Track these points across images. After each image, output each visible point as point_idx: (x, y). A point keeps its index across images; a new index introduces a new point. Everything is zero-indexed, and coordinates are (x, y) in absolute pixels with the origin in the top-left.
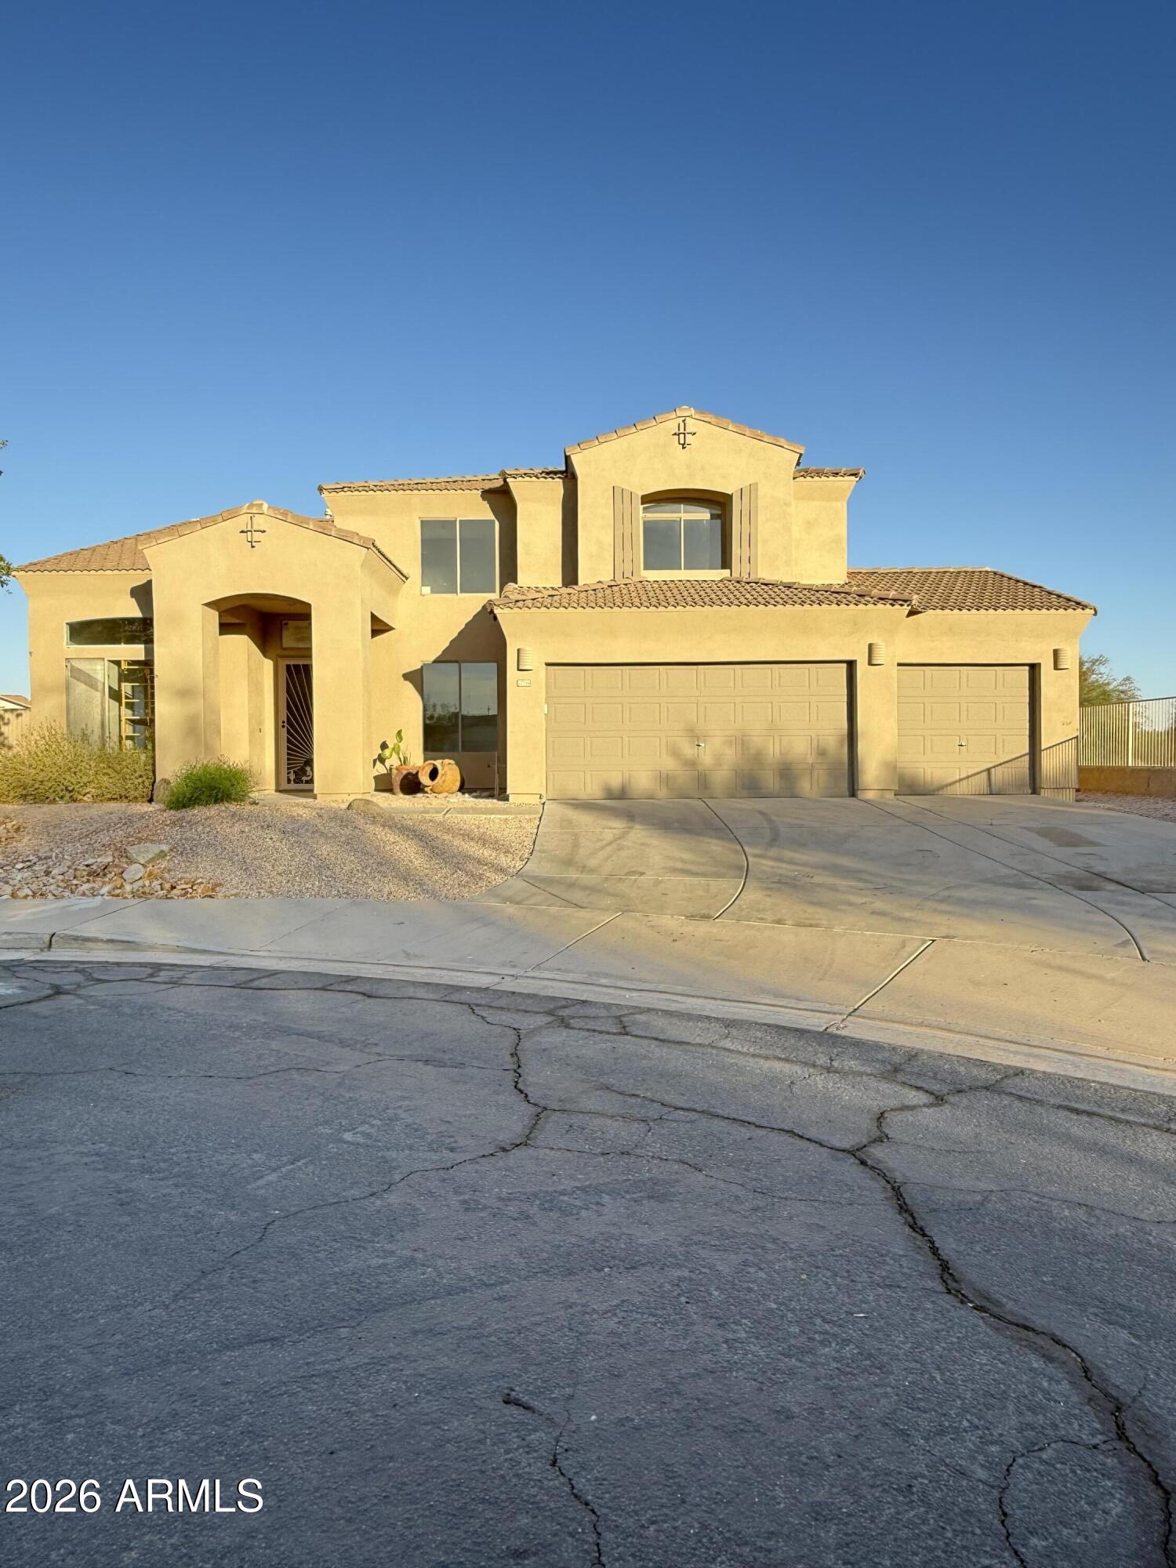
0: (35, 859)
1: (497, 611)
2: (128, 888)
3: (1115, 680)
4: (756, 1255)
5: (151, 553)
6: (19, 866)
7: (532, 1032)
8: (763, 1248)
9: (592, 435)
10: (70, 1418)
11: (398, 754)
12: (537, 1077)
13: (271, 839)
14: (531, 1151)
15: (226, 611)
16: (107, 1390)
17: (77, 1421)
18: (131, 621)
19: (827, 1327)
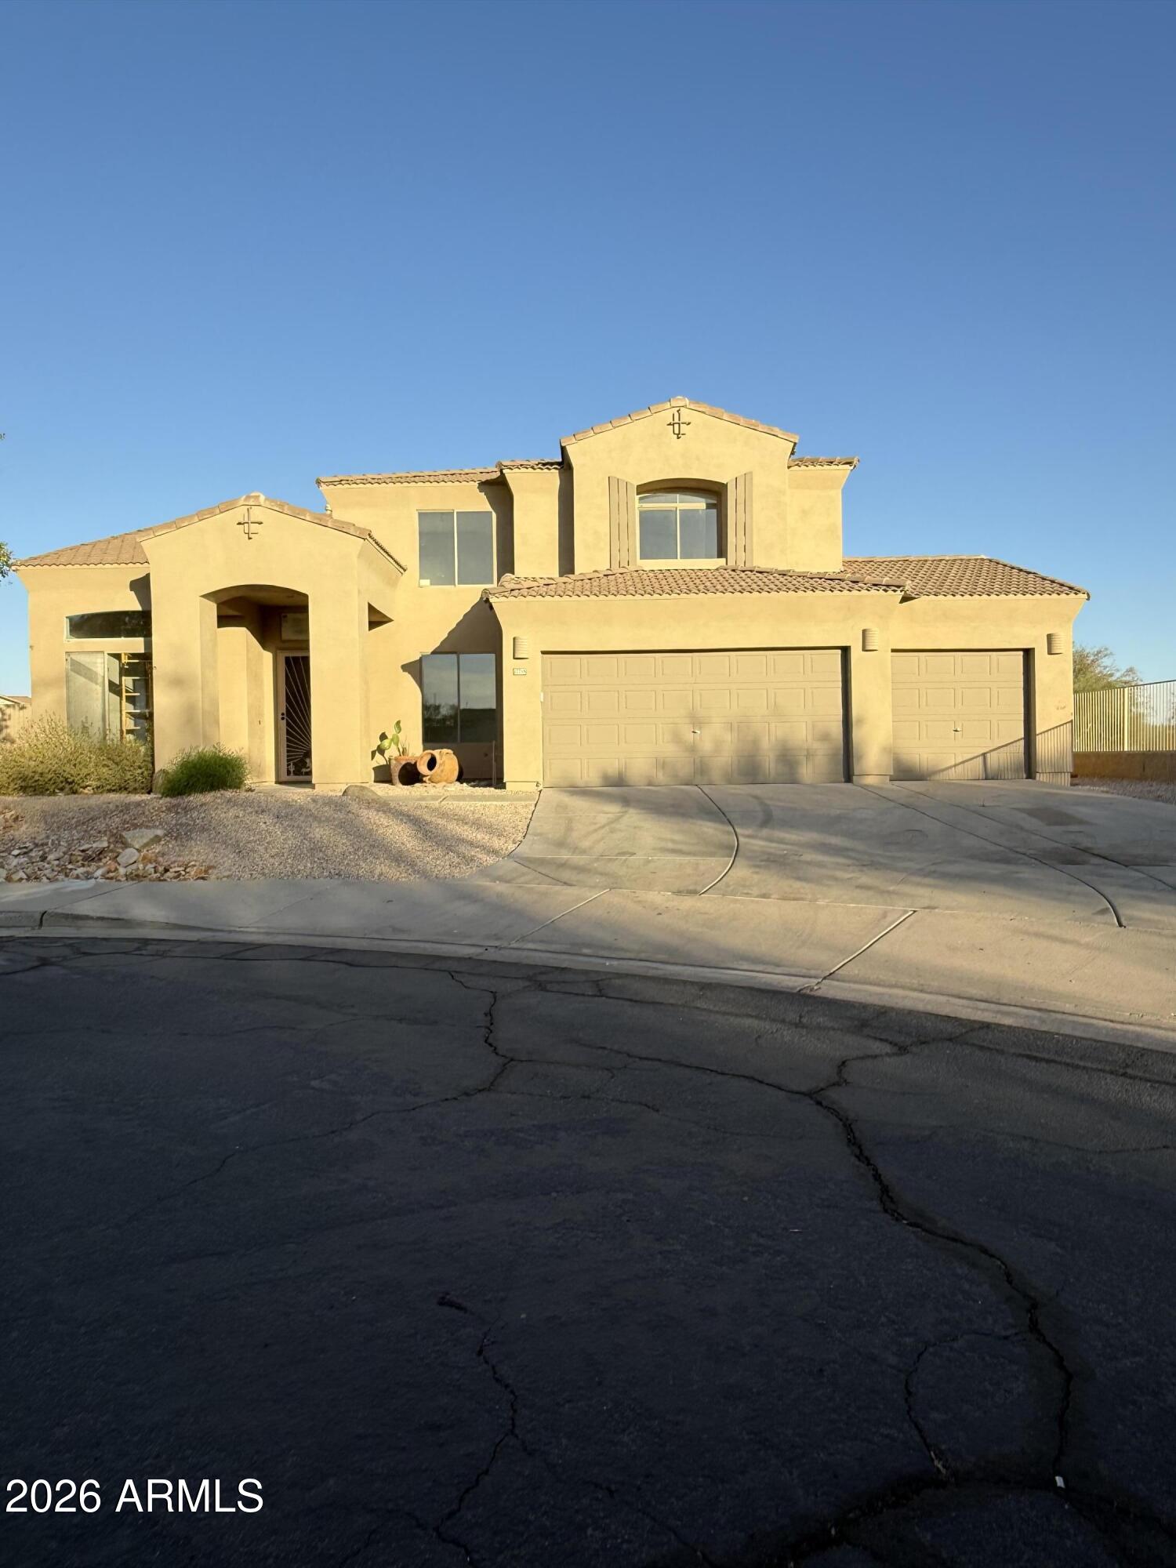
0: (31, 846)
1: (493, 601)
2: (122, 871)
3: (1118, 670)
4: (702, 1181)
5: (151, 546)
6: (16, 852)
7: (509, 995)
8: (709, 1175)
11: (397, 744)
12: (507, 1033)
13: (265, 823)
14: (493, 1096)
15: (222, 603)
18: (133, 614)
19: (761, 1241)
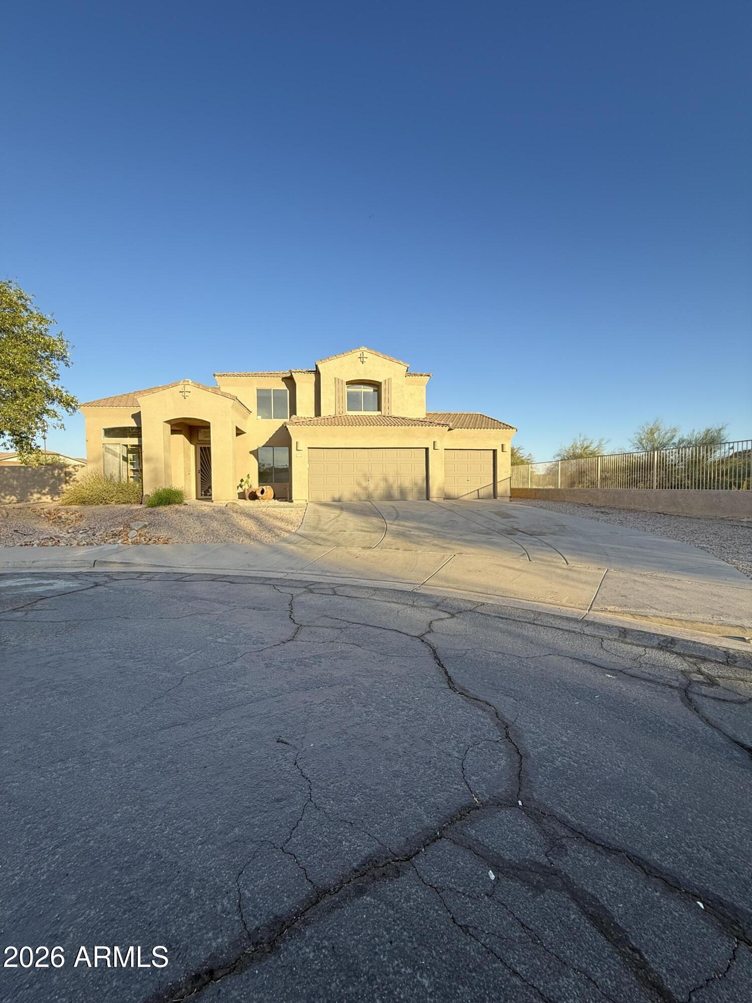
0: (88, 529)
1: (288, 426)
2: (130, 540)
3: (526, 455)
4: (379, 678)
5: (141, 400)
6: (81, 532)
7: (298, 595)
8: (382, 675)
9: (326, 357)
10: (93, 762)
11: (248, 483)
12: (298, 614)
14: (294, 643)
15: (173, 425)
16: (110, 750)
17: (96, 763)
18: (133, 428)
19: (404, 704)
